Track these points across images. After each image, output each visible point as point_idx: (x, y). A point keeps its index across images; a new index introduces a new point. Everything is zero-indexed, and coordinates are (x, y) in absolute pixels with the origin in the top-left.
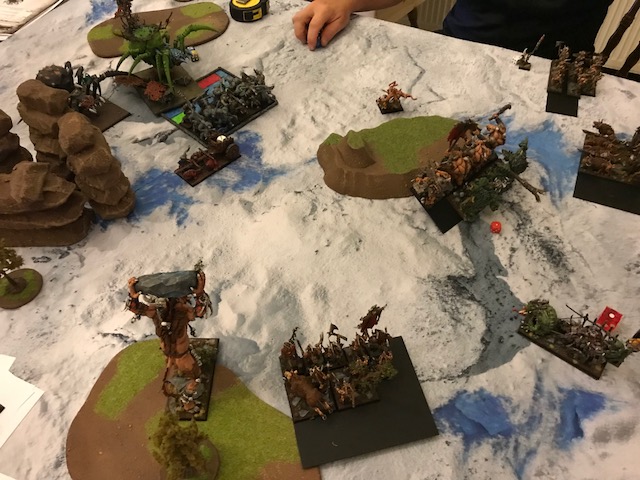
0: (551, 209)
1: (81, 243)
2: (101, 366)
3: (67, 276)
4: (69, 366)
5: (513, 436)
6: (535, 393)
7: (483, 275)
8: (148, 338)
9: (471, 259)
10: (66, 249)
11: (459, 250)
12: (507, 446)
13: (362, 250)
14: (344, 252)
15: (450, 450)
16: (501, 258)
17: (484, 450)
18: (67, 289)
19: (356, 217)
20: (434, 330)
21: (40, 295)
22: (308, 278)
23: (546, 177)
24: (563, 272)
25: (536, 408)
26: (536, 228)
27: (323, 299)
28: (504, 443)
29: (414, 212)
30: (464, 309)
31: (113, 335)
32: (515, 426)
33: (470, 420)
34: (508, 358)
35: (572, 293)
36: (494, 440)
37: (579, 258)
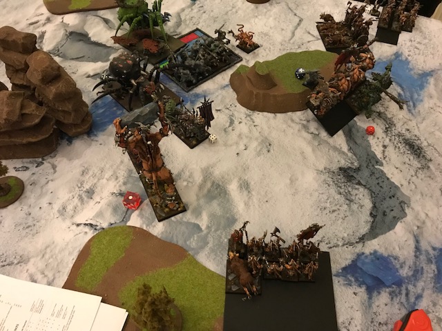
0: (408, 116)
1: (52, 155)
2: (78, 250)
3: (43, 181)
4: (51, 251)
5: (404, 286)
6: (416, 252)
7: (365, 166)
8: (113, 226)
9: (355, 155)
10: (40, 160)
11: (345, 148)
12: (400, 293)
13: (272, 151)
14: (259, 154)
15: (358, 299)
16: (376, 153)
17: (383, 298)
18: (44, 190)
19: (265, 127)
20: (334, 208)
21: (22, 197)
22: (233, 174)
23: (402, 92)
24: (423, 161)
25: (418, 263)
26: (400, 130)
27: (247, 189)
28: (397, 291)
29: (308, 121)
30: (354, 192)
31: (85, 224)
32: (404, 278)
33: (369, 275)
34: (391, 227)
35: (432, 176)
36: (391, 289)
37: (434, 150)
